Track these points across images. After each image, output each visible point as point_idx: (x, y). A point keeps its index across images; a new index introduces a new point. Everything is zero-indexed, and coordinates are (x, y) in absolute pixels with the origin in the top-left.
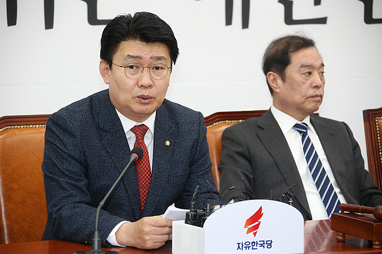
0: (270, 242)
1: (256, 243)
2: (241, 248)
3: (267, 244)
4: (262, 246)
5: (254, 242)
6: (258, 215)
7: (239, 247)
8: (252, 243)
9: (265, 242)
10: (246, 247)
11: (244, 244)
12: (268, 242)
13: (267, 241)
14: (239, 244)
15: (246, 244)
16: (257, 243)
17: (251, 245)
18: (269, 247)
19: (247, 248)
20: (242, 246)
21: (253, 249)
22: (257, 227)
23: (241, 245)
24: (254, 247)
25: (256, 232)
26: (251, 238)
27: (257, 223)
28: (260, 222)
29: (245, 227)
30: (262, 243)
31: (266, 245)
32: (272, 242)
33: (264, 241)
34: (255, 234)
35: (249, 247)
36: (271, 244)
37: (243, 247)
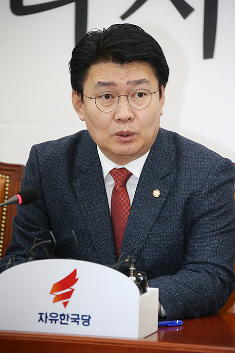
0: (87, 318)
1: (66, 317)
2: (44, 320)
3: (82, 319)
4: (75, 321)
5: (63, 315)
6: (71, 279)
7: (41, 319)
8: (61, 315)
9: (80, 317)
10: (52, 320)
11: (48, 315)
12: (84, 318)
13: (83, 316)
14: (41, 314)
15: (52, 315)
16: (68, 317)
17: (58, 318)
18: (87, 324)
19: (54, 322)
20: (46, 317)
21: (61, 323)
22: (68, 295)
23: (44, 317)
24: (63, 322)
25: (68, 302)
26: (59, 308)
27: (68, 290)
28: (73, 290)
29: (51, 293)
30: (76, 317)
31: (81, 321)
32: (90, 318)
33: (78, 315)
34: (65, 304)
35: (56, 320)
36: (89, 320)
37: (48, 319)
